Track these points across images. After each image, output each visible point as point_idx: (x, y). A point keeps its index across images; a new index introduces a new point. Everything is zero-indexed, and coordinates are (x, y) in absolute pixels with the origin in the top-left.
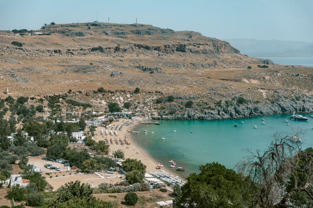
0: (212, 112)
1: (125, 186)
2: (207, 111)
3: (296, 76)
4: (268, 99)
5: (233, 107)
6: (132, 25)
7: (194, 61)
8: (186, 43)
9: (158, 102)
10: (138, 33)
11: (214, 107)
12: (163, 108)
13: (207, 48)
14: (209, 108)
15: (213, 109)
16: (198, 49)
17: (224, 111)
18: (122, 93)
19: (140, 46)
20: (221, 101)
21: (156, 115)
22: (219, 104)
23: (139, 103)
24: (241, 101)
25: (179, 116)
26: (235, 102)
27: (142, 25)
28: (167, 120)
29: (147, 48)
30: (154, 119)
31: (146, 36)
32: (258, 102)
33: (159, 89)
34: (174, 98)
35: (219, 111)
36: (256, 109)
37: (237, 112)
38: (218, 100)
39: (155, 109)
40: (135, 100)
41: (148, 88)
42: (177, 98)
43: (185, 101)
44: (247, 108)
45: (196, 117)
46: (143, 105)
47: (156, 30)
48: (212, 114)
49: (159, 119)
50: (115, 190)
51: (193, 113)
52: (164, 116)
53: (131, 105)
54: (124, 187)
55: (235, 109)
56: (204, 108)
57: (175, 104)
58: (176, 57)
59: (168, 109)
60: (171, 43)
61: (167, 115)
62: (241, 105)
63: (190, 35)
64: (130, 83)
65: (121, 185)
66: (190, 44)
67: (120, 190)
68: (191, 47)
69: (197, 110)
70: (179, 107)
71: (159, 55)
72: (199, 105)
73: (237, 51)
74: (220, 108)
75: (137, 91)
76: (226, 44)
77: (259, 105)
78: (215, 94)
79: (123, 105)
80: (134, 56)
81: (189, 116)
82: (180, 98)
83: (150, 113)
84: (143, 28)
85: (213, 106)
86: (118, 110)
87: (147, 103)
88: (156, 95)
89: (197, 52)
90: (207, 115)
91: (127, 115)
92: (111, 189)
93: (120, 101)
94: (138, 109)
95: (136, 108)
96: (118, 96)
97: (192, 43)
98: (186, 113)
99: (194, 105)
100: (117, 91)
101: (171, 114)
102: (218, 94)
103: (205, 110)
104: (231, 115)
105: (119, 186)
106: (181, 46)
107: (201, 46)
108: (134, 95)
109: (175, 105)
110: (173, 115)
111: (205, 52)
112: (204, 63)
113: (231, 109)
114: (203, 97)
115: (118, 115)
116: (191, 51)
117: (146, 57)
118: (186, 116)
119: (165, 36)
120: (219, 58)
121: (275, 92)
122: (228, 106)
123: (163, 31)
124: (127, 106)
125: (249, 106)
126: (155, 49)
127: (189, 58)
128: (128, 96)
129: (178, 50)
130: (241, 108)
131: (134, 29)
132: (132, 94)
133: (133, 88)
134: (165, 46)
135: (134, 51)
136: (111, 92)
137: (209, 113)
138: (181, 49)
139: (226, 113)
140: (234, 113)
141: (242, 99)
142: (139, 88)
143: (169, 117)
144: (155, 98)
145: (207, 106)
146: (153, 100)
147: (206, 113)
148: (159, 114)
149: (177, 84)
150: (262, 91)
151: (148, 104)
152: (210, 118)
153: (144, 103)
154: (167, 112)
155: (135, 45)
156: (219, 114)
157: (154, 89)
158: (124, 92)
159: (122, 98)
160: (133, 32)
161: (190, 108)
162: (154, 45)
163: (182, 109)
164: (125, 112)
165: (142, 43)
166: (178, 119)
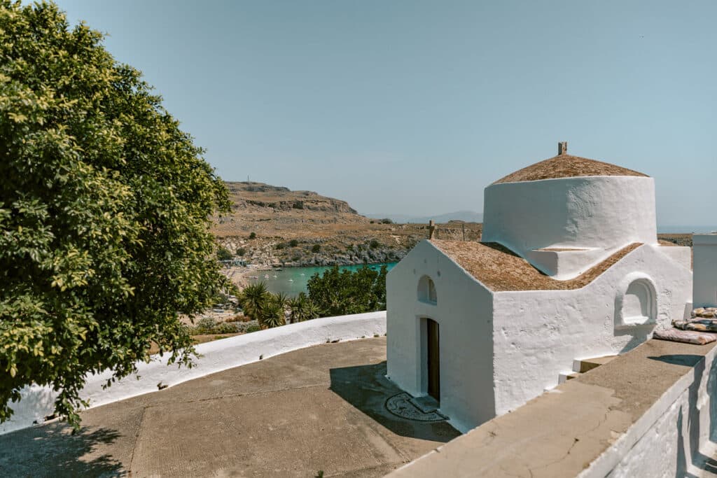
0: (344, 256)
1: (244, 321)
2: (337, 256)
3: (421, 229)
4: (402, 244)
5: (366, 252)
6: (244, 183)
7: (313, 217)
8: (303, 200)
9: (279, 247)
10: (251, 190)
11: (345, 252)
12: (285, 254)
13: (326, 205)
14: (340, 252)
15: (344, 254)
16: (317, 206)
17: (356, 255)
18: (234, 239)
19: (252, 203)
20: (352, 245)
21: (277, 262)
22: (350, 247)
23: (255, 249)
24: (375, 245)
25: (305, 262)
26: (368, 246)
27: (255, 183)
28: (290, 267)
29: (261, 204)
30: (274, 266)
31: (260, 193)
32: (392, 247)
33: (278, 234)
34: (297, 243)
35: (351, 256)
36: (391, 254)
37: (371, 257)
38: (349, 243)
39: (275, 255)
40: (250, 246)
41: (266, 233)
42: (301, 242)
43: (311, 245)
44: (382, 253)
45: (324, 263)
46: (260, 252)
47: (271, 187)
48: (343, 258)
49: (280, 266)
50: (226, 328)
51: (321, 259)
52: (286, 263)
53: (245, 252)
54: (242, 323)
55: (369, 253)
56: (334, 253)
57: (300, 248)
58: (293, 213)
59: (291, 255)
60: (287, 200)
61: (291, 262)
62: (375, 249)
63: (307, 194)
64: (244, 229)
65: (237, 321)
66: (307, 201)
67: (235, 328)
68: (308, 204)
69: (326, 255)
70: (304, 251)
71: (275, 211)
72: (327, 249)
73: (354, 212)
74: (351, 252)
75: (253, 236)
76: (344, 203)
77: (395, 250)
78: (345, 237)
79: (235, 252)
80: (247, 212)
81: (317, 263)
82: (305, 242)
83: (269, 261)
84: (255, 185)
85: (344, 250)
86: (229, 257)
87: (265, 249)
88: (276, 240)
89: (315, 209)
90: (337, 261)
91: (241, 263)
92: (219, 326)
93: (232, 248)
94: (254, 256)
95: (252, 255)
96: (229, 243)
97: (309, 199)
98: (313, 258)
99: (322, 250)
100: (227, 237)
101: (295, 260)
102: (349, 238)
103: (335, 255)
104: (365, 260)
105: (234, 323)
106: (298, 202)
107: (319, 203)
108: (249, 240)
109: (299, 251)
110: (298, 261)
111: (323, 209)
112: (324, 219)
113: (364, 253)
114: (331, 240)
115: (229, 263)
116: (309, 208)
117: (261, 214)
118: (313, 262)
119: (280, 193)
120: (339, 216)
121: (409, 237)
122: (360, 250)
123: (278, 189)
124: (241, 252)
125: (384, 251)
126: (270, 206)
127: (307, 214)
128: (242, 242)
129: (295, 207)
130: (376, 252)
131: (245, 186)
132: (247, 240)
133: (248, 234)
134: (281, 203)
135: (246, 207)
136: (221, 238)
137: (340, 258)
138: (298, 206)
139: (359, 258)
140: (367, 257)
141: (376, 242)
142: (255, 232)
143: (292, 263)
144: (274, 243)
145: (338, 251)
146: (272, 246)
147: (336, 259)
148: (281, 261)
149: (298, 229)
150: (394, 236)
151: (267, 250)
152: (342, 264)
153: (262, 250)
154: (290, 258)
155: (247, 201)
156: (351, 259)
157: (273, 235)
158: (237, 237)
159: (233, 245)
160: (245, 189)
161: (317, 252)
162: (268, 202)
163: (308, 254)
164: (237, 259)
165: (255, 200)
166: (304, 266)
